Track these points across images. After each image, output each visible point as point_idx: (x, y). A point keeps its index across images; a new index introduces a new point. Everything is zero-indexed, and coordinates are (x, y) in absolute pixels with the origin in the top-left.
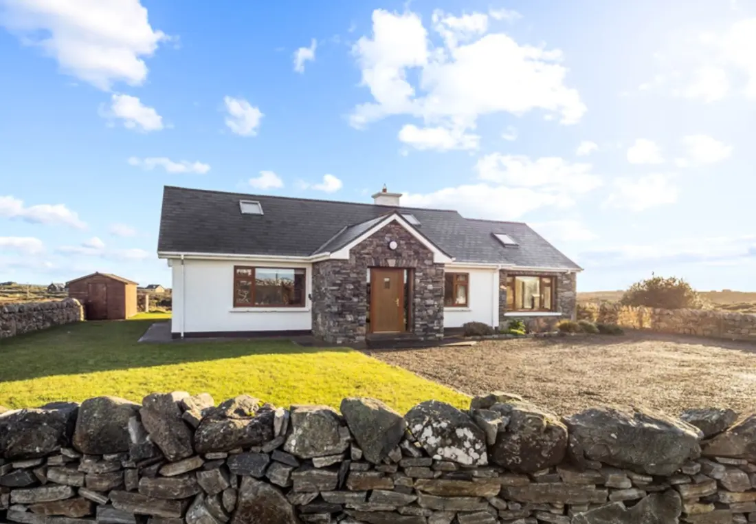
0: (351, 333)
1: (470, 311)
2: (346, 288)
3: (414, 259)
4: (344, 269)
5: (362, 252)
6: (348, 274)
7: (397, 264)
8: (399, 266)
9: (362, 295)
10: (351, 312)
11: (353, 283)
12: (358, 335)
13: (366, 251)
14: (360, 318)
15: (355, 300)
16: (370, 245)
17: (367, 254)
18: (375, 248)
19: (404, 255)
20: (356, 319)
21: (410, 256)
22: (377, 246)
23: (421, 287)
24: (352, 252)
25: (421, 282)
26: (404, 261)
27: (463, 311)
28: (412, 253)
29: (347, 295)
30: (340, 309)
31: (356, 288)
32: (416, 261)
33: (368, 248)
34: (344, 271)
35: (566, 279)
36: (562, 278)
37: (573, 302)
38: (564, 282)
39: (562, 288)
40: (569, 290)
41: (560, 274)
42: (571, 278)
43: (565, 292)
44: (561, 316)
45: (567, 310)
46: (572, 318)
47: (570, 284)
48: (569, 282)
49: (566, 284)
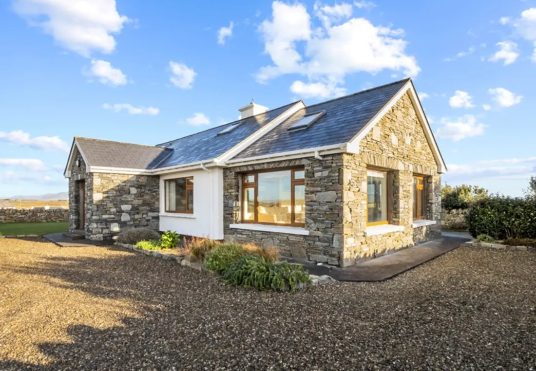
1: (194, 218)
7: (81, 176)
13: (74, 170)
17: (75, 172)
23: (87, 194)
25: (87, 190)
32: (85, 173)
35: (320, 168)
36: (313, 168)
37: (336, 211)
38: (317, 175)
39: (312, 185)
40: (327, 189)
41: (308, 162)
42: (331, 167)
43: (318, 193)
44: (310, 236)
45: (324, 226)
46: (336, 244)
47: (328, 177)
48: (326, 173)
49: (321, 179)
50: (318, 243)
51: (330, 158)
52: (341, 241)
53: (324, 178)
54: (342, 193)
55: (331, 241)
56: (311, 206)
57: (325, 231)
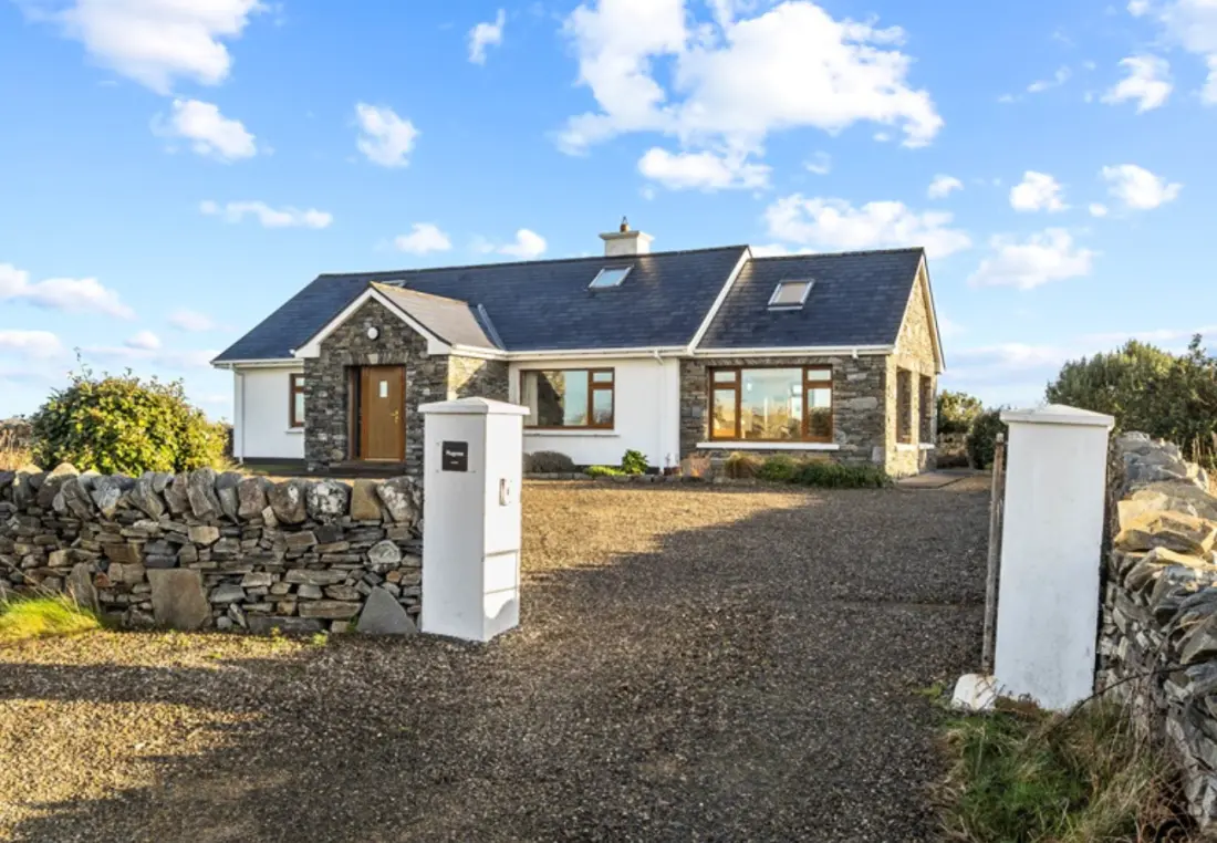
0: (325, 458)
1: (616, 436)
2: (317, 397)
3: (404, 351)
4: (316, 371)
5: (337, 346)
6: (321, 378)
7: (381, 359)
8: (384, 362)
9: (337, 405)
10: (324, 429)
11: (327, 389)
12: (333, 461)
13: (342, 344)
14: (335, 437)
15: (329, 412)
16: (347, 336)
17: (344, 348)
18: (352, 340)
19: (388, 345)
20: (330, 439)
21: (397, 347)
22: (356, 336)
23: (413, 392)
24: (324, 346)
25: (414, 384)
26: (390, 355)
27: (596, 436)
28: (402, 343)
29: (320, 407)
30: (312, 425)
31: (331, 397)
32: (407, 354)
33: (344, 340)
34: (315, 374)
35: (856, 370)
36: (844, 368)
37: (877, 420)
38: (851, 377)
39: (844, 390)
40: (864, 394)
41: (839, 361)
42: (870, 369)
43: (853, 400)
44: (840, 451)
45: (860, 438)
46: (875, 457)
47: (867, 380)
48: (863, 376)
49: (857, 382)
50: (851, 459)
51: (869, 359)
52: (883, 453)
53: (861, 382)
54: (884, 399)
55: (869, 455)
56: (843, 414)
57: (861, 443)
